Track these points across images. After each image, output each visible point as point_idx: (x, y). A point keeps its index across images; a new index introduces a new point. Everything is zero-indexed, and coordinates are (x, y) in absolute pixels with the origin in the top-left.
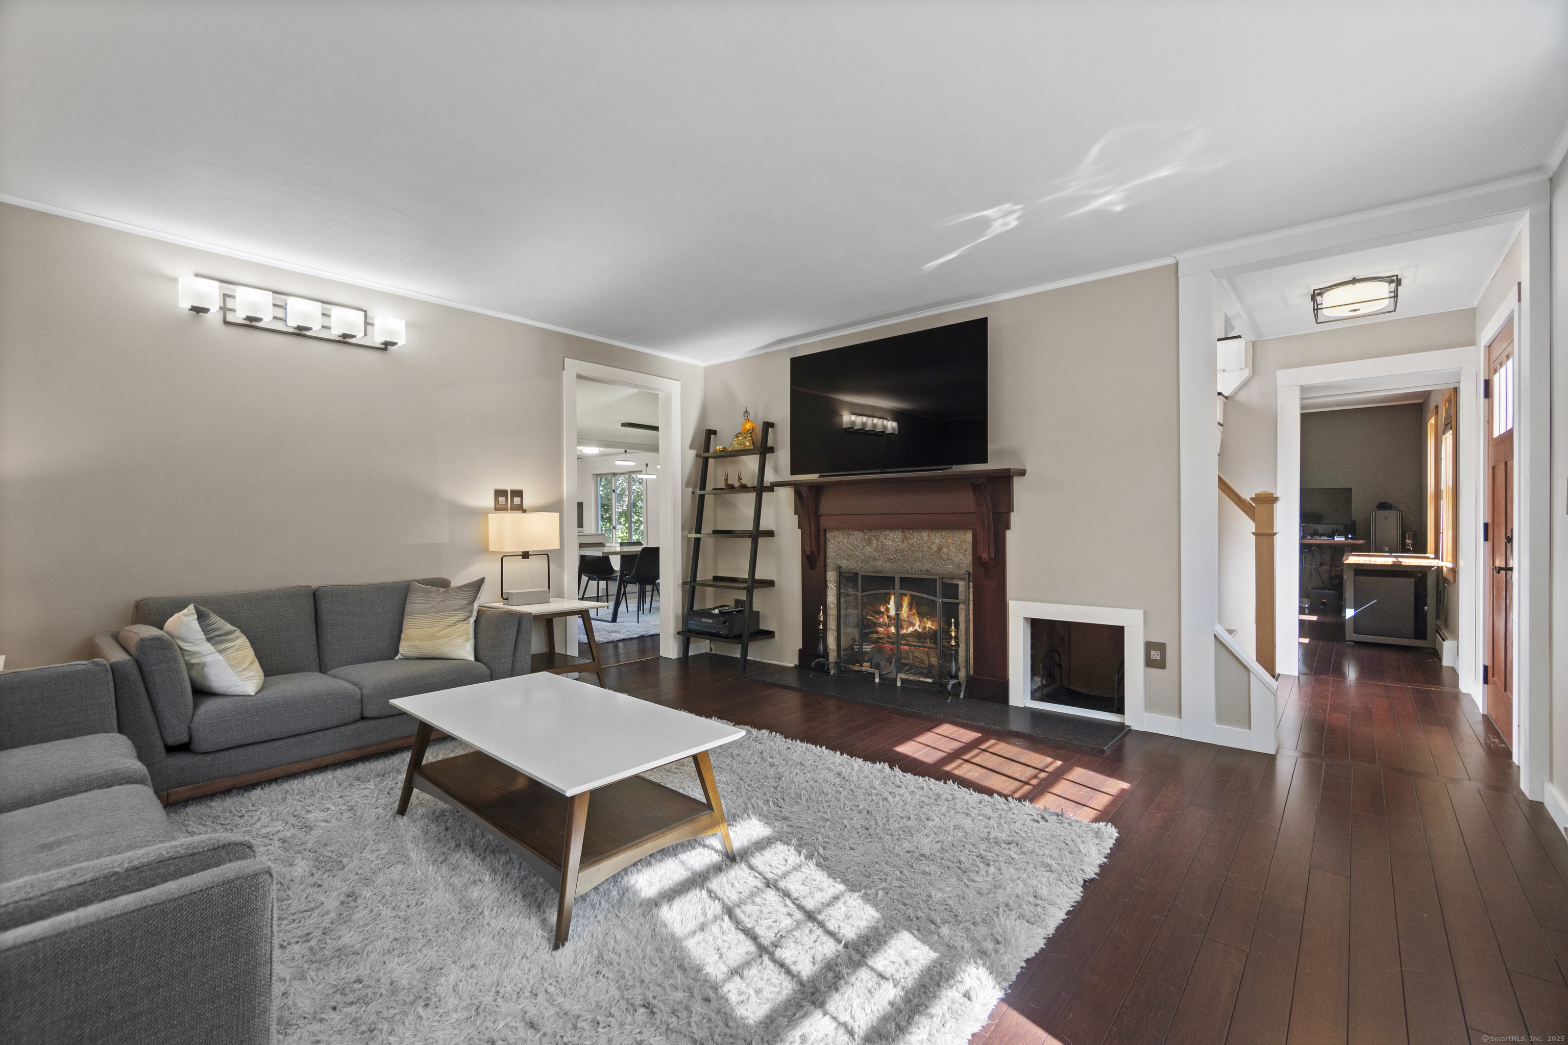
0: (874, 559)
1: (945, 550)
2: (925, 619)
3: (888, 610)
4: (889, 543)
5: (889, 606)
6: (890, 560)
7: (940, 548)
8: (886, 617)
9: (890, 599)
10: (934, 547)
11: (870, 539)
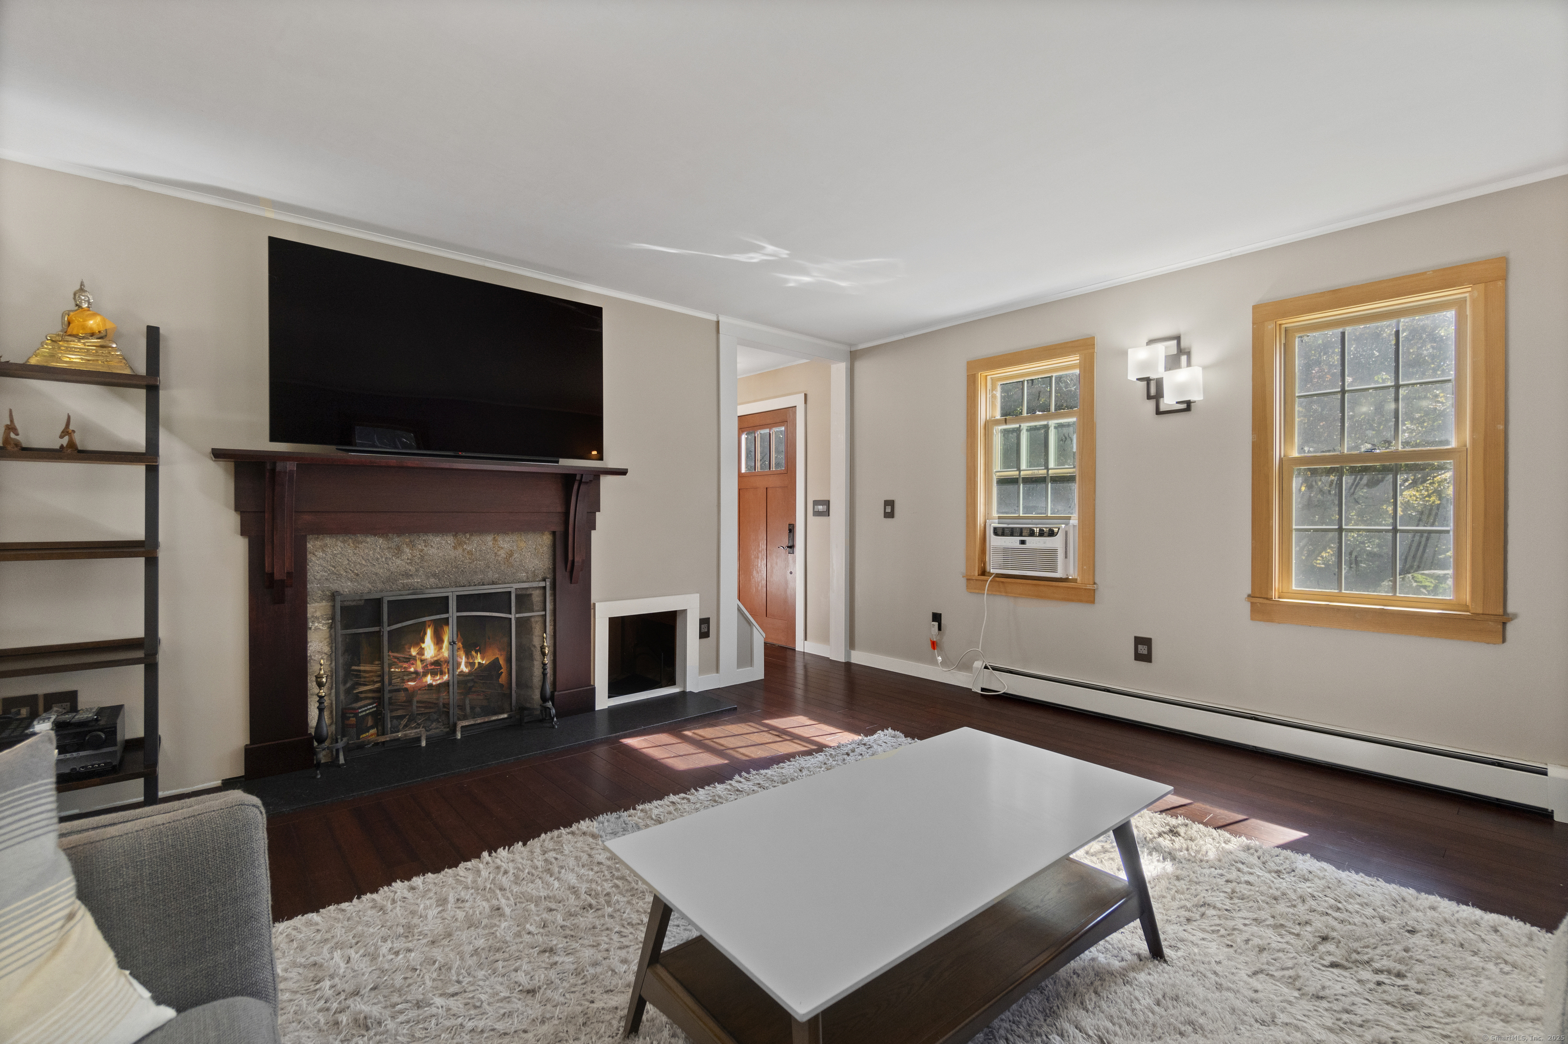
0: (407, 575)
1: (516, 555)
2: (473, 653)
3: (421, 652)
4: (432, 551)
5: (423, 646)
6: (434, 575)
7: (511, 554)
8: (419, 663)
9: (425, 633)
10: (502, 553)
11: (398, 548)
